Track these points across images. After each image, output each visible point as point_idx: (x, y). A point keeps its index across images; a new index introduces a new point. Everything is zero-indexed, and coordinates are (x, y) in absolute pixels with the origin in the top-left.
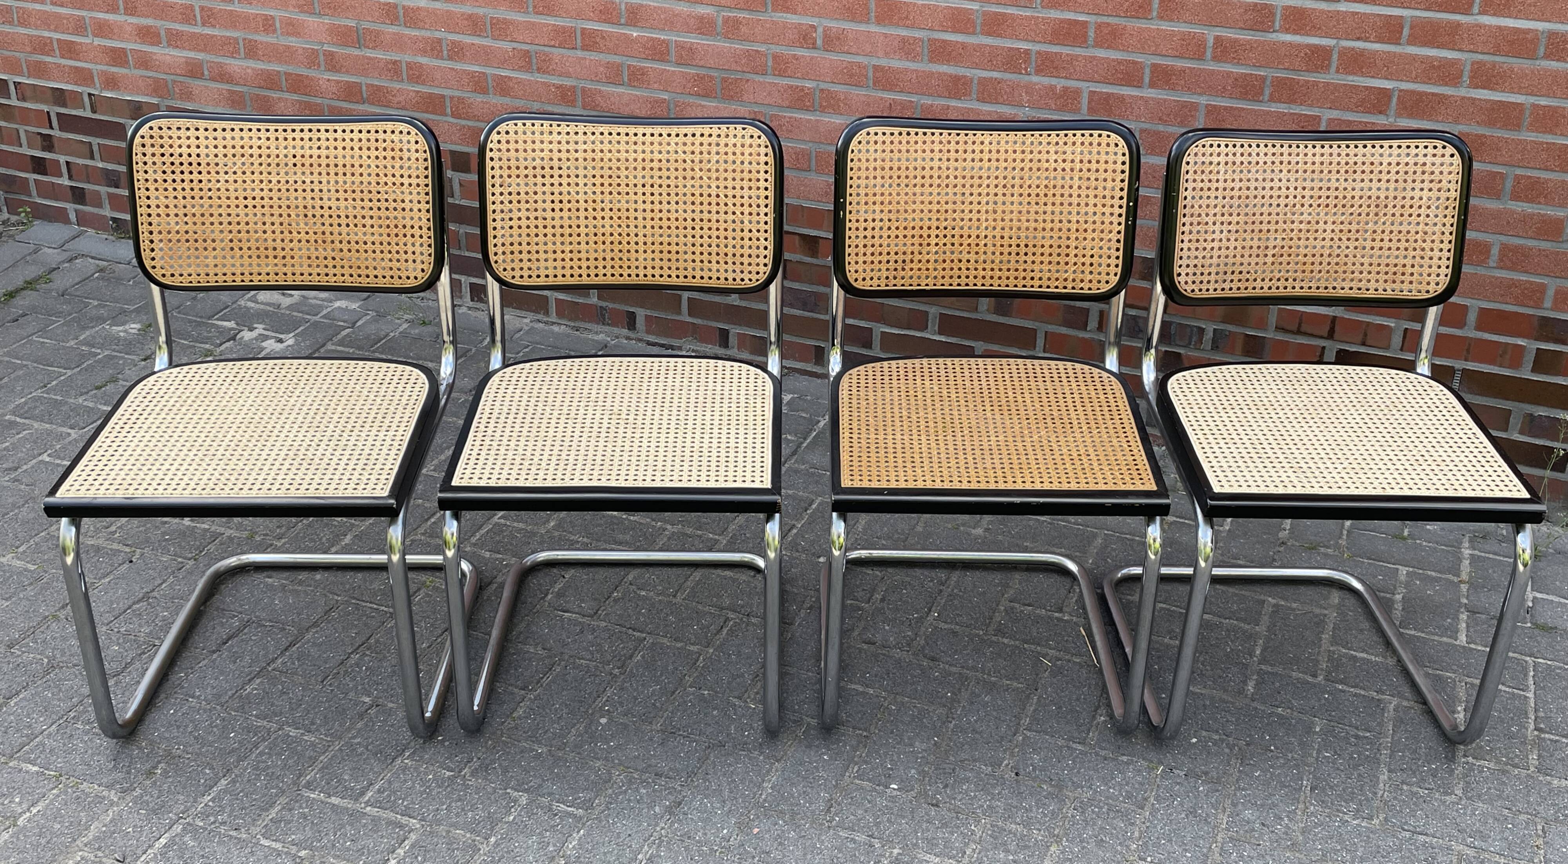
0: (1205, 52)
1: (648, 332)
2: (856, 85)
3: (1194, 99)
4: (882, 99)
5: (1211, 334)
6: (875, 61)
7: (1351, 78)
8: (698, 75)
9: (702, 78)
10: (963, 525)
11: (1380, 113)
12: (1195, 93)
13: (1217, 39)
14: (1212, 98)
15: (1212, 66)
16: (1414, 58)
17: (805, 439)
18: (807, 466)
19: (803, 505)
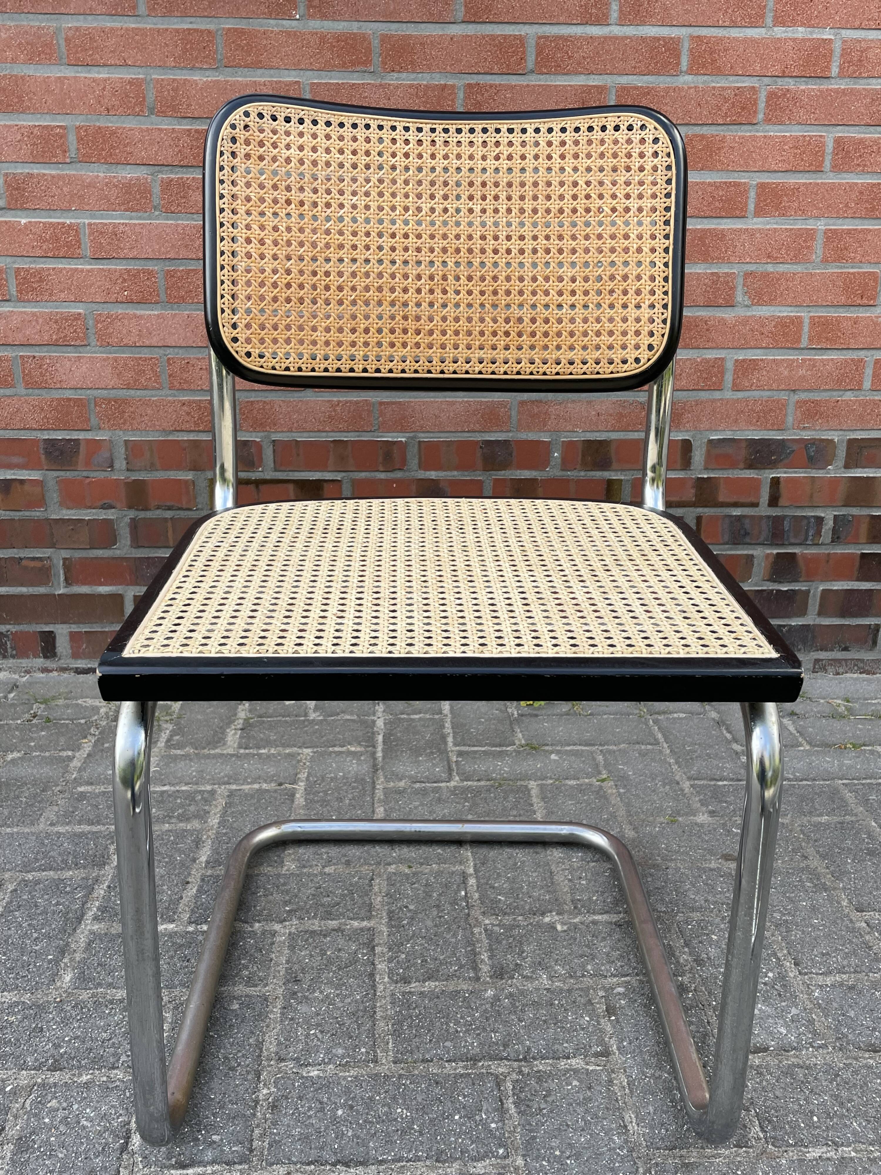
0: (823, 161)
1: (76, 656)
3: (811, 225)
5: (831, 523)
8: (128, 271)
9: (135, 275)
12: (811, 217)
13: (838, 141)
14: (831, 221)
15: (830, 179)
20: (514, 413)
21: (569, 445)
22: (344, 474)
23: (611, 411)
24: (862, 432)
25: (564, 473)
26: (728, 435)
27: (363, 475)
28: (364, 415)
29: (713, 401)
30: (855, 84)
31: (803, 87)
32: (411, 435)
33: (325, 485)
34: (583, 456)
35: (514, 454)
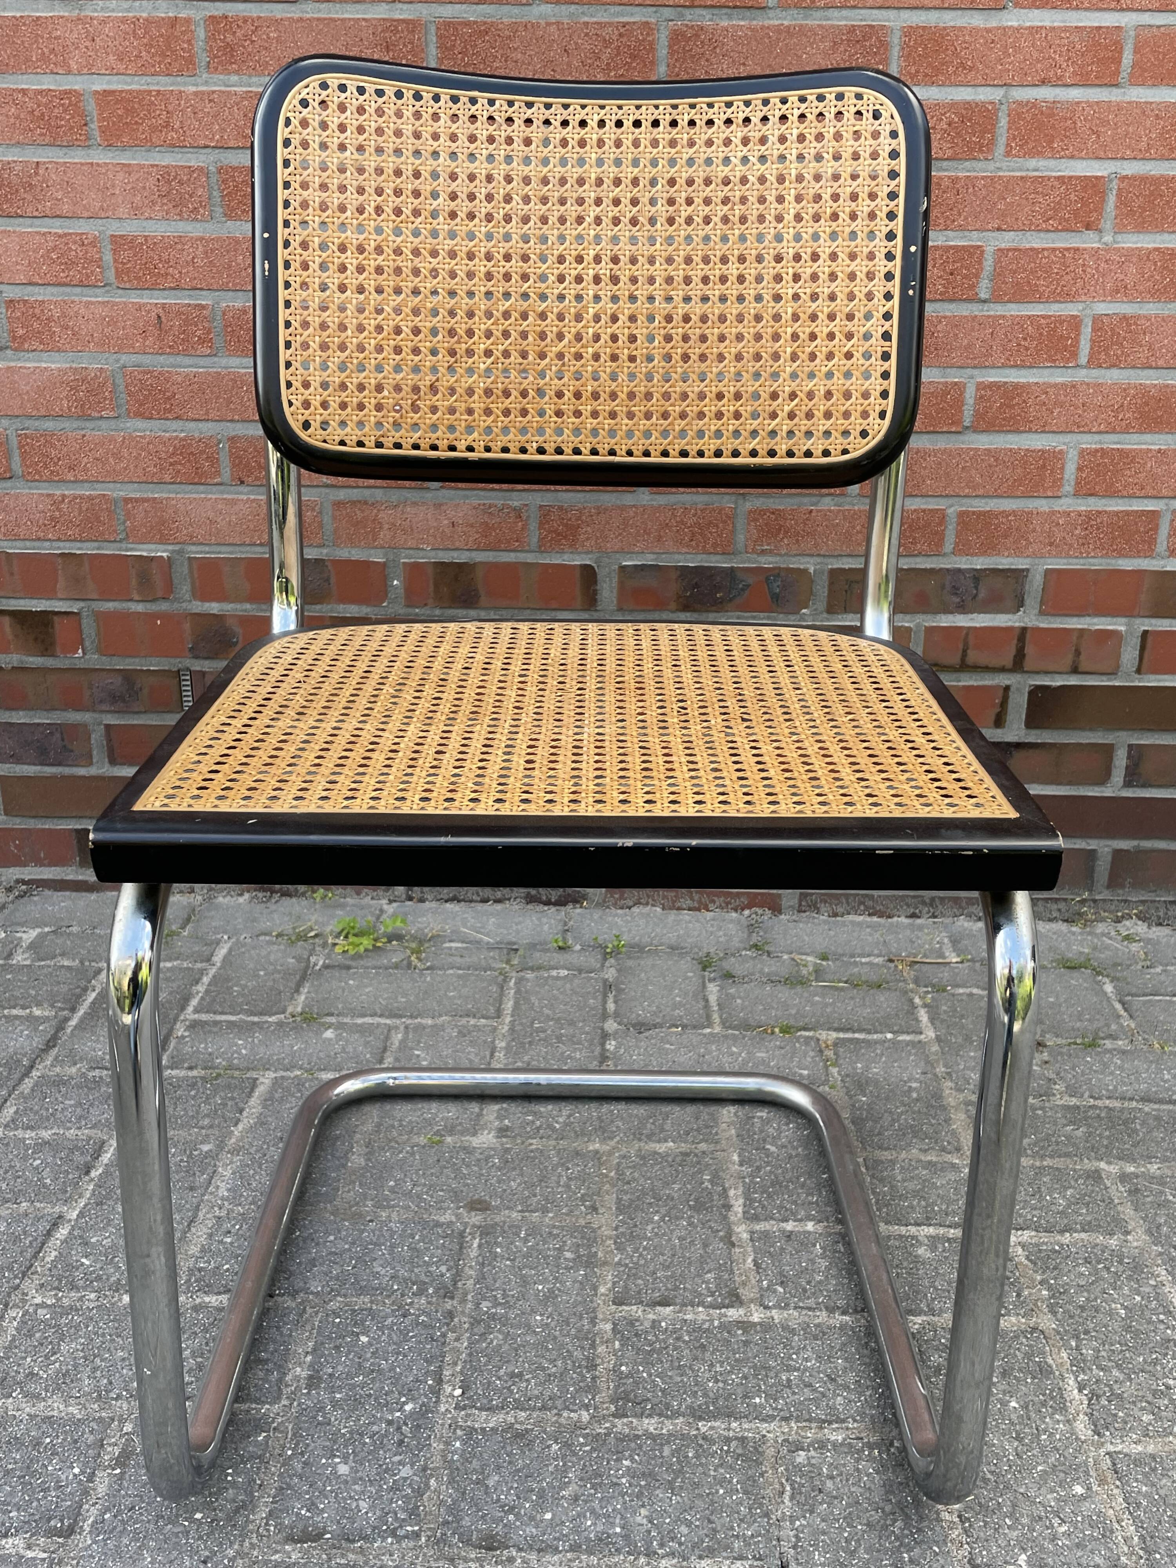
2: (81, 285)
4: (139, 307)
6: (115, 228)
7: (1032, 163)
10: (451, 1131)
11: (1088, 227)
16: (1144, 108)
17: (73, 1010)
18: (82, 1066)
19: (79, 1159)
20: (327, 519)
21: (414, 569)
22: (82, 604)
23: (472, 520)
24: (850, 560)
25: (410, 610)
26: (649, 560)
27: (110, 606)
28: (104, 517)
29: (623, 508)
30: (806, 18)
31: (725, 23)
32: (177, 547)
33: (56, 619)
34: (436, 586)
35: (333, 580)
